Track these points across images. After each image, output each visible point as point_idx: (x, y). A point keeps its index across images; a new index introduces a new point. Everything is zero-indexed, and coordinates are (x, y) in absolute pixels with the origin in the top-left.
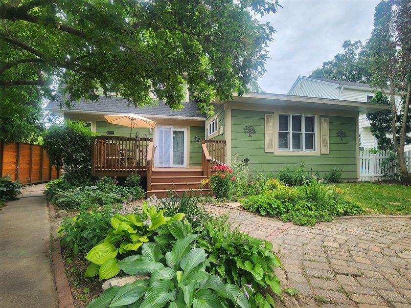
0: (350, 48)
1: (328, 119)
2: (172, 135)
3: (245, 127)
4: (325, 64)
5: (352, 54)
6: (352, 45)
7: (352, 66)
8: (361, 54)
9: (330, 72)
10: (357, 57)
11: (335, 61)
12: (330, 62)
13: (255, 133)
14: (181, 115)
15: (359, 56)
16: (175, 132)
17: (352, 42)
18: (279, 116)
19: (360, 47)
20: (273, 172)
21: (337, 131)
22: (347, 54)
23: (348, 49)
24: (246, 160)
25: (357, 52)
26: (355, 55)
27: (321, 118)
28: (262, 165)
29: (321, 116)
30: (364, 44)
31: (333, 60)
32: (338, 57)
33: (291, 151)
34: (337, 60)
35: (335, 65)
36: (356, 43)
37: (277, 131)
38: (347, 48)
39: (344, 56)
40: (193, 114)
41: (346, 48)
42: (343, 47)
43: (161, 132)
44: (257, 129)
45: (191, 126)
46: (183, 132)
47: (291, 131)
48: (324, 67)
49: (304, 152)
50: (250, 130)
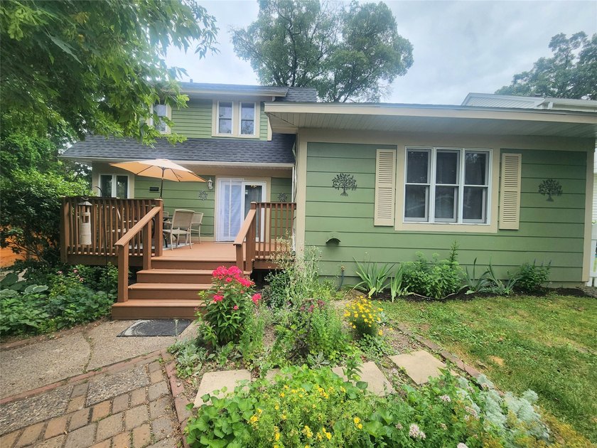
0: (564, 47)
1: (520, 156)
2: (243, 192)
3: (335, 176)
4: (517, 77)
5: (567, 57)
6: (566, 42)
7: (565, 75)
8: (584, 56)
9: (525, 89)
10: (575, 62)
11: (534, 72)
12: (526, 74)
13: (354, 187)
14: (253, 161)
15: (579, 60)
16: (248, 187)
17: (568, 37)
18: (409, 153)
19: (582, 45)
20: (390, 265)
21: (540, 182)
22: (556, 57)
23: (560, 50)
24: (334, 243)
25: (576, 52)
26: (573, 57)
27: (504, 155)
28: (367, 251)
29: (503, 151)
30: (590, 38)
31: (532, 71)
32: (541, 64)
33: (431, 223)
34: (539, 68)
35: (535, 78)
36: (575, 37)
37: (402, 182)
38: (558, 48)
39: (552, 61)
40: (273, 158)
41: (555, 47)
42: (550, 46)
43: (227, 187)
44: (360, 180)
45: (272, 178)
46: (260, 188)
47: (432, 182)
48: (515, 82)
49: (461, 225)
50: (345, 183)
